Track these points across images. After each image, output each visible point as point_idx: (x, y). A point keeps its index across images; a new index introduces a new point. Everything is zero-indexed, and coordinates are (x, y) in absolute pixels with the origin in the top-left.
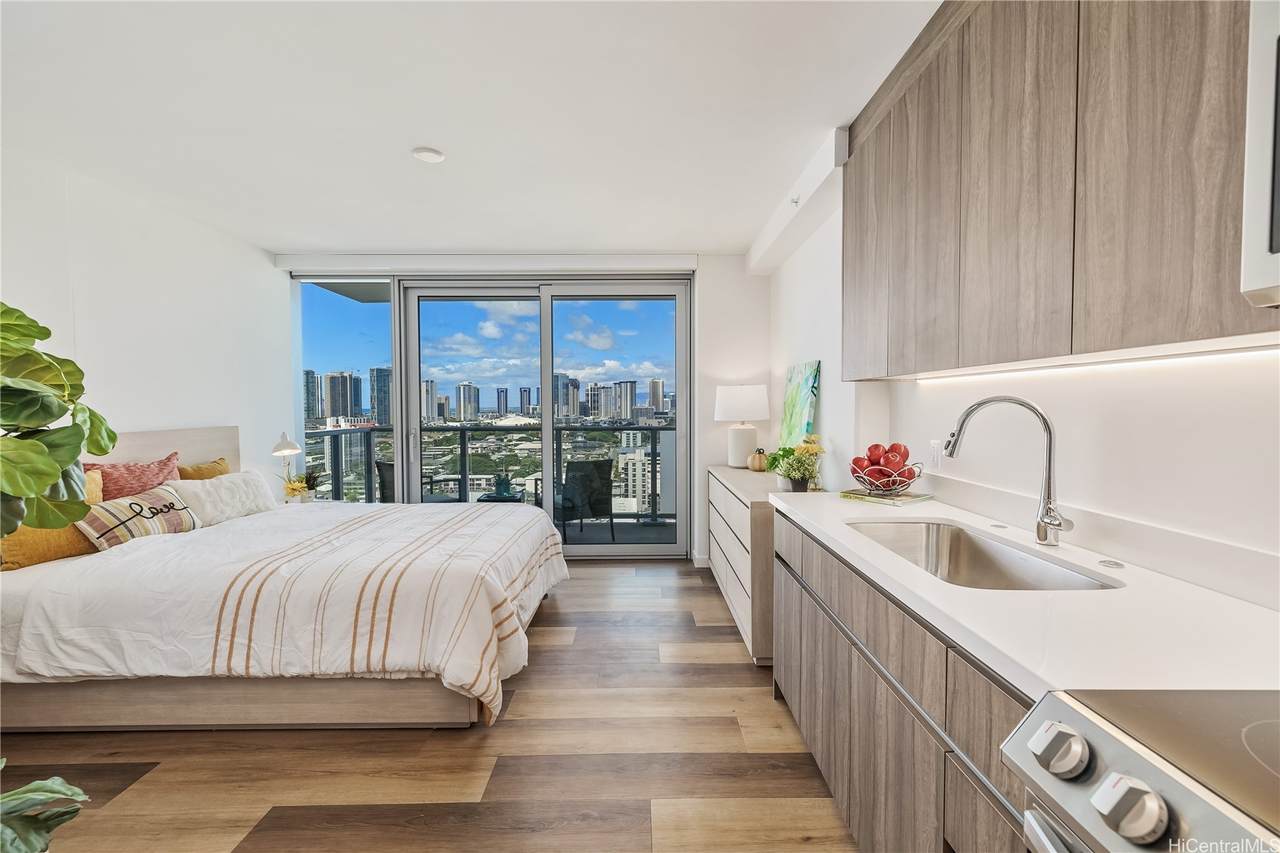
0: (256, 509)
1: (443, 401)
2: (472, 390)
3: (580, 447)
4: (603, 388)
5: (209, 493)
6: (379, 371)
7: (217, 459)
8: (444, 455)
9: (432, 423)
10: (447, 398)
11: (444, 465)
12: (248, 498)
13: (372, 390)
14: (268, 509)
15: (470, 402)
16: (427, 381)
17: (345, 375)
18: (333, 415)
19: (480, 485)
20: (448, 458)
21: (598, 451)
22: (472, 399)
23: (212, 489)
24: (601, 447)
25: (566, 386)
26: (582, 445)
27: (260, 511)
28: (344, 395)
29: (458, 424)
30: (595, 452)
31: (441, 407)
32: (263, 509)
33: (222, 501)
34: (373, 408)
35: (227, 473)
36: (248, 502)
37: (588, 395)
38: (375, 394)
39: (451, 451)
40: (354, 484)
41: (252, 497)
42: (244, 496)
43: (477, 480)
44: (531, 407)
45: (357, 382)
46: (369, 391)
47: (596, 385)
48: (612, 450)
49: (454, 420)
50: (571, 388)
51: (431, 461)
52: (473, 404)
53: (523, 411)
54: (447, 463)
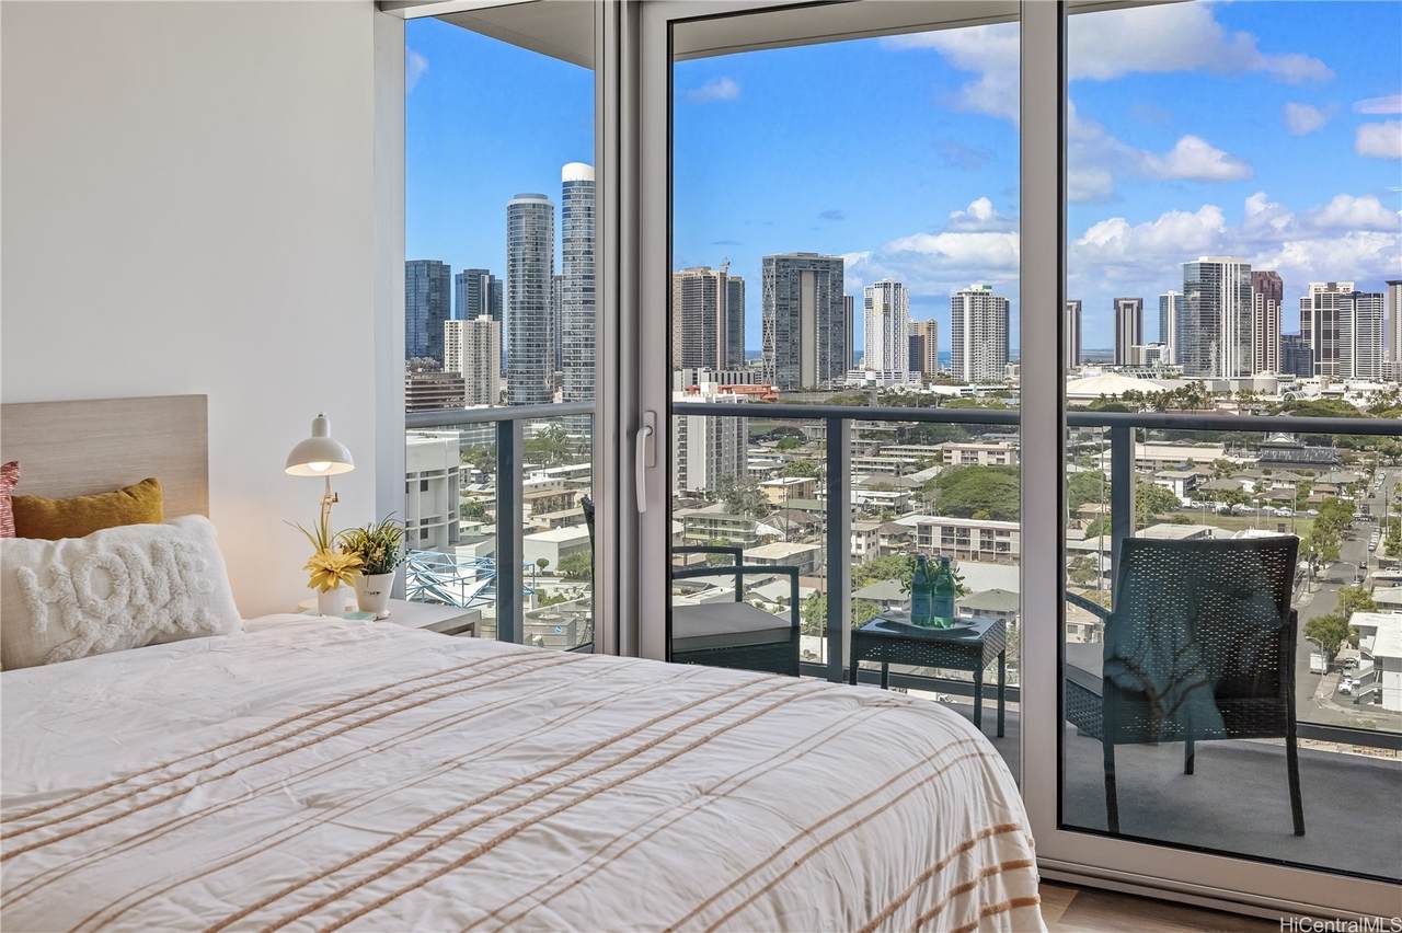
0: (173, 629)
1: (922, 332)
2: (992, 305)
3: (1281, 462)
4: (1355, 295)
5: (51, 579)
6: (783, 262)
7: (133, 481)
8: (921, 467)
9: (896, 387)
10: (932, 327)
11: (921, 490)
12: (152, 598)
13: (767, 307)
14: (206, 631)
15: (985, 336)
16: (886, 285)
17: (713, 273)
18: (686, 365)
19: (1005, 546)
20: (929, 474)
21: (1336, 476)
22: (992, 330)
23: (62, 569)
24: (1347, 462)
25: (1244, 293)
26: (1287, 454)
27: (183, 635)
28: (710, 321)
29: (957, 390)
30: (1325, 478)
31: (916, 343)
32: (193, 629)
33: (80, 603)
34: (767, 349)
35: (144, 520)
36: (151, 609)
37: (1306, 316)
38: (773, 317)
39: (939, 459)
40: (724, 523)
41: (163, 594)
42: (142, 590)
43: (1001, 533)
44: (1144, 348)
45: (735, 289)
46: (760, 310)
47: (1332, 286)
48: (1380, 473)
49: (945, 380)
50: (1256, 297)
51: (891, 479)
52: (992, 339)
53: (1116, 360)
54: (927, 486)
